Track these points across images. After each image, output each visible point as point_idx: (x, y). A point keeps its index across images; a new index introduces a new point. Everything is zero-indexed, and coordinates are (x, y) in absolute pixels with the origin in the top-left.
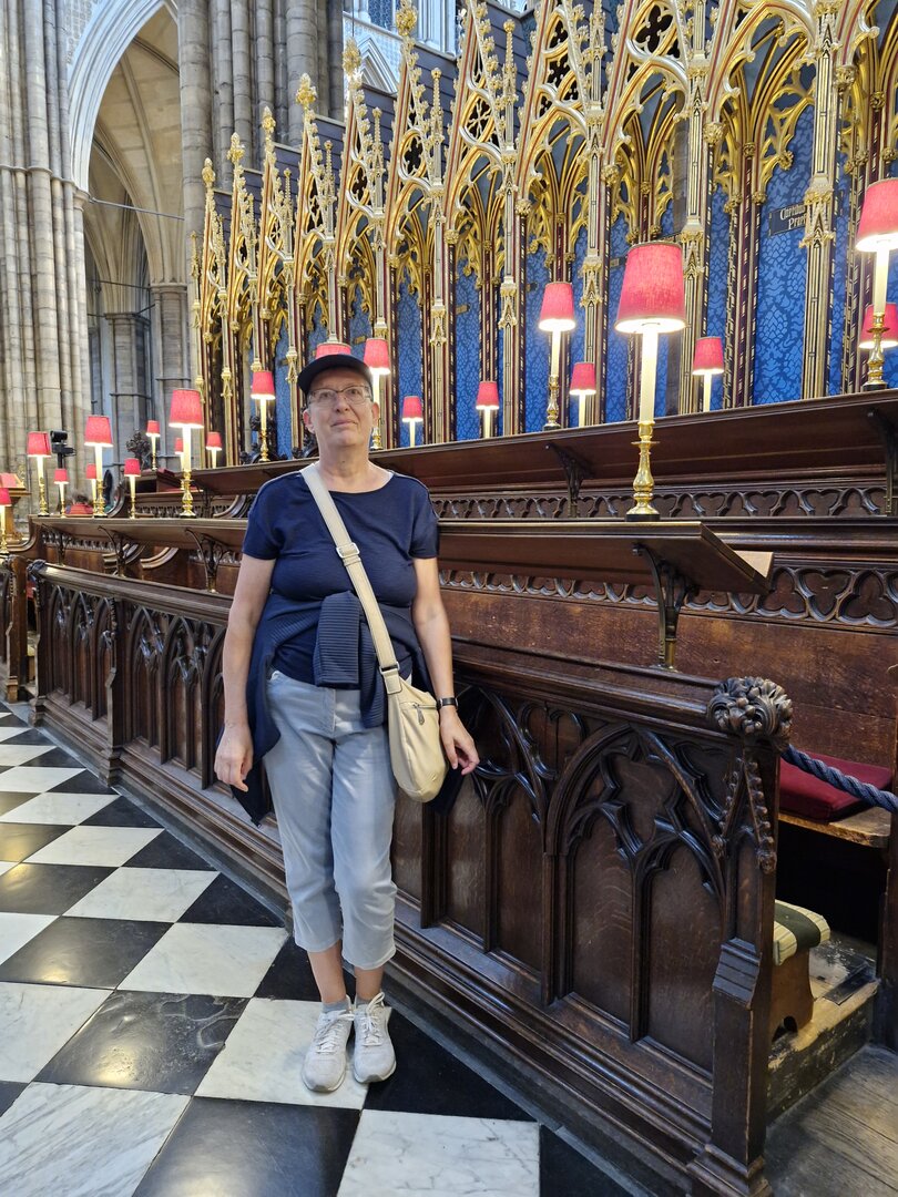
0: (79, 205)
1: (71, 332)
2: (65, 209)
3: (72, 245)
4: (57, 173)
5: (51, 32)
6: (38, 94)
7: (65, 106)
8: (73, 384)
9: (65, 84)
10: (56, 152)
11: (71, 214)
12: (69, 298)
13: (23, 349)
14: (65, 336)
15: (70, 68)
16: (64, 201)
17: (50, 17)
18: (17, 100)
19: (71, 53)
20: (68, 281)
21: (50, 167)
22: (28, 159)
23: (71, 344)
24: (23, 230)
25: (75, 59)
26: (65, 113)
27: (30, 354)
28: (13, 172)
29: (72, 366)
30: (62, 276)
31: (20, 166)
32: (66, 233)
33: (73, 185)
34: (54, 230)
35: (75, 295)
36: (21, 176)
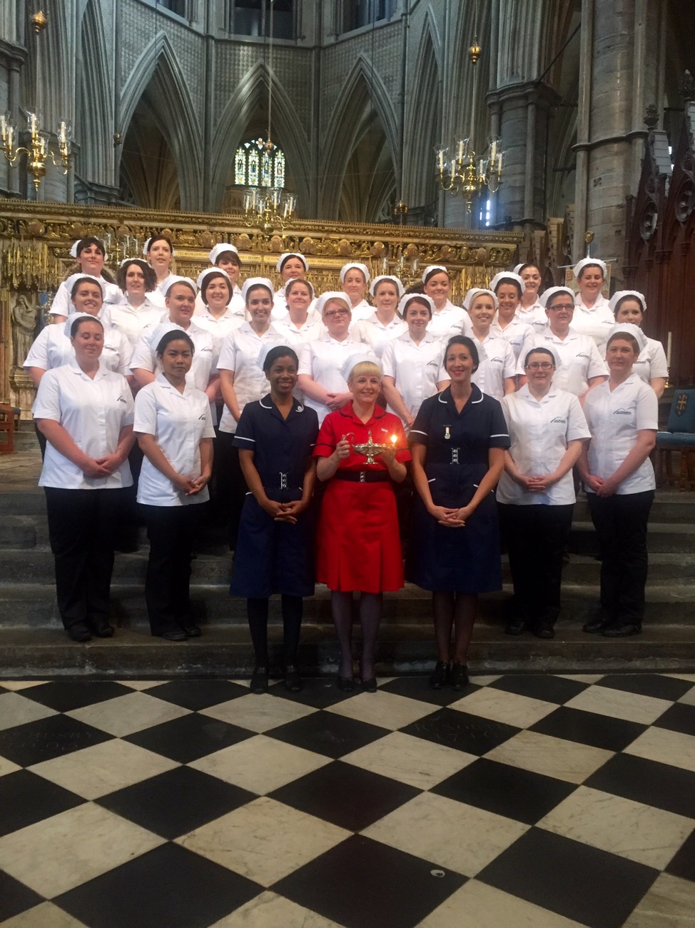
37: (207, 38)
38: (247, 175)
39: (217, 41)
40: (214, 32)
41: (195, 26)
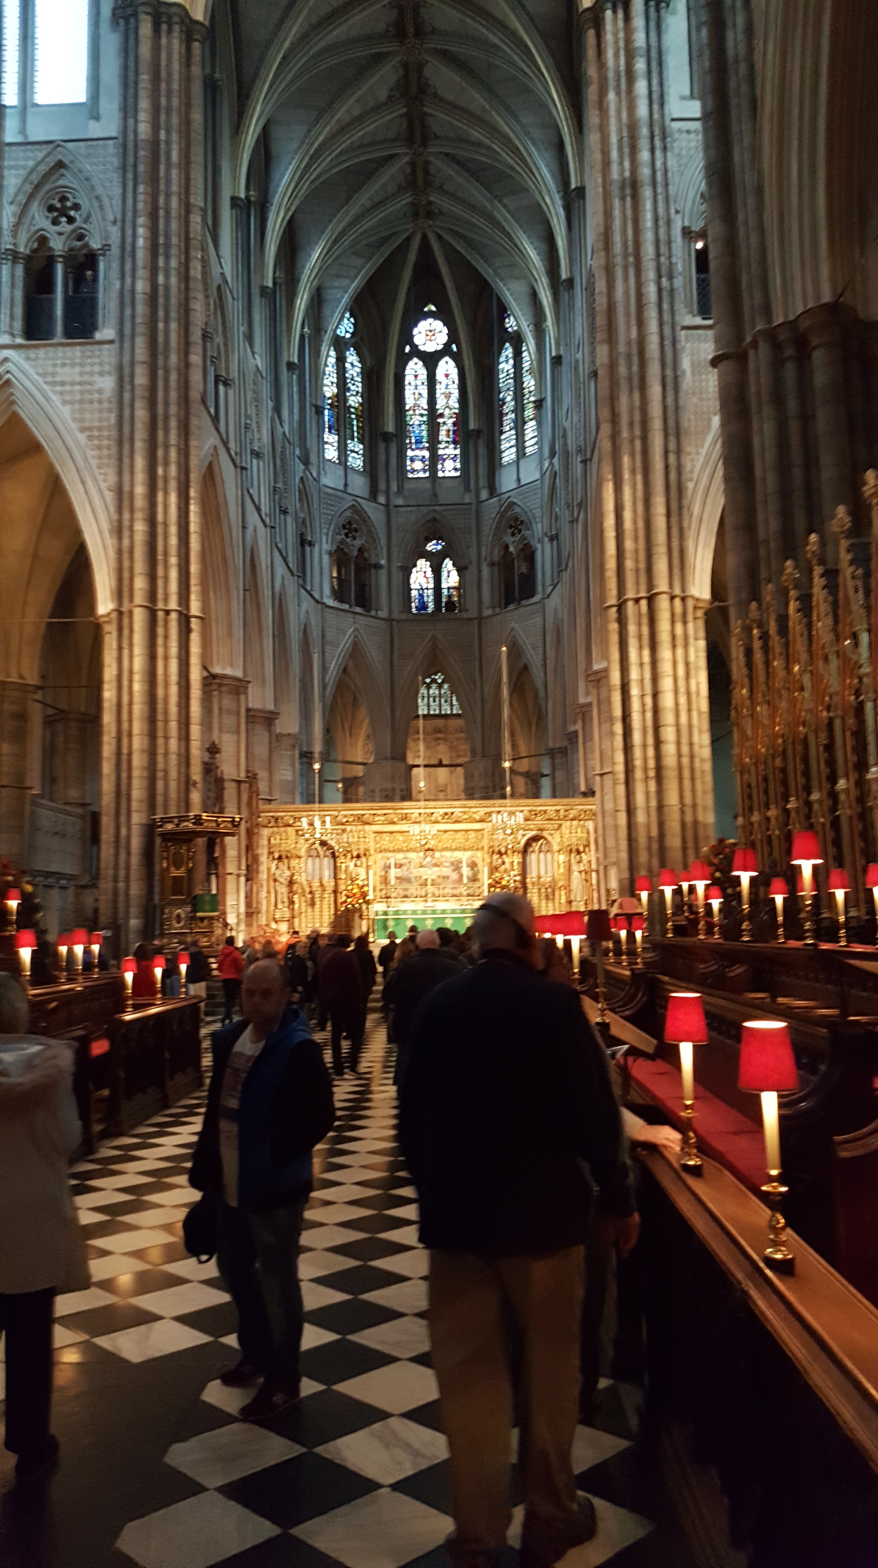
0: (700, 613)
1: (691, 744)
2: (685, 623)
3: (692, 658)
4: (677, 591)
5: (672, 459)
6: (660, 522)
7: (686, 524)
8: (694, 797)
9: (685, 502)
10: (676, 571)
11: (691, 626)
12: (689, 710)
13: (646, 769)
14: (685, 749)
15: (690, 485)
16: (684, 614)
17: (672, 446)
18: (641, 533)
19: (692, 471)
20: (688, 693)
21: (671, 586)
22: (650, 585)
23: (692, 757)
24: (646, 653)
25: (695, 475)
26: (686, 530)
27: (652, 773)
28: (637, 601)
29: (693, 779)
30: (682, 689)
31: (643, 594)
32: (686, 646)
33: (692, 597)
34: (674, 646)
35: (694, 707)
36: (644, 603)
37: (390, 620)
38: (428, 705)
39: (398, 621)
40: (396, 615)
41: (380, 614)
